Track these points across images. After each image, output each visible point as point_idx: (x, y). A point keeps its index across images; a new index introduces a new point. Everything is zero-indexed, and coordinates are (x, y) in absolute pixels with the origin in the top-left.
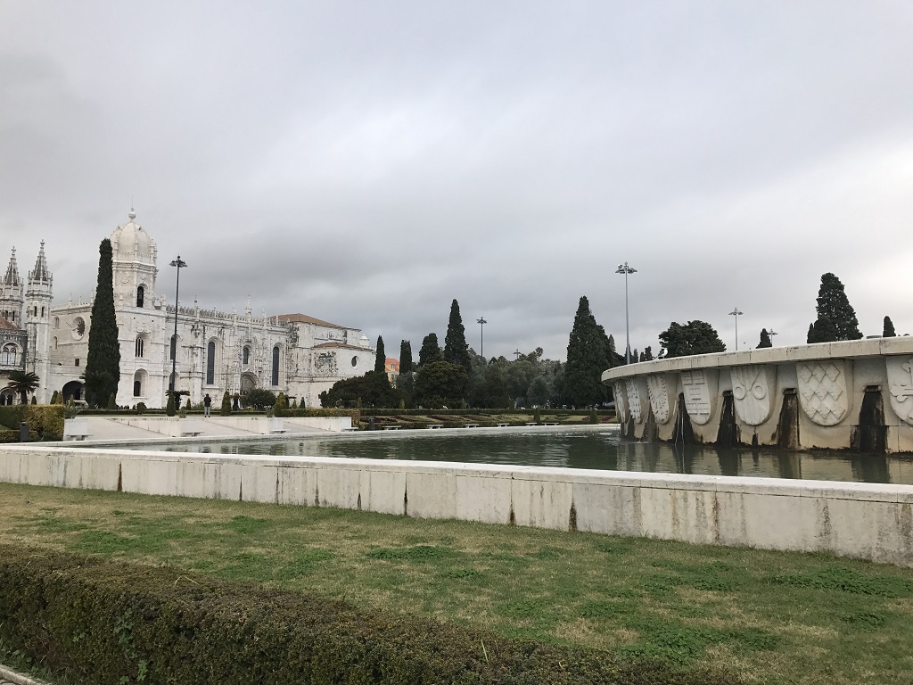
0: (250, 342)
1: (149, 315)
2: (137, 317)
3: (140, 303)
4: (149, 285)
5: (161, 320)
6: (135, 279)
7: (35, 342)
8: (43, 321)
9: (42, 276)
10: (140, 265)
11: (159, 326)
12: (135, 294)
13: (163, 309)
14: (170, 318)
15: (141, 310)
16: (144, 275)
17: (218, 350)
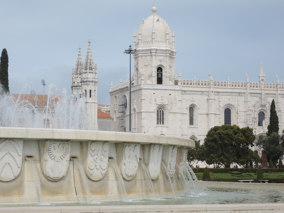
1: (166, 90)
2: (157, 92)
3: (160, 81)
4: (166, 65)
5: (177, 93)
6: (153, 62)
9: (88, 67)
10: (156, 50)
11: (175, 99)
12: (155, 74)
13: (179, 83)
14: (187, 91)
15: (160, 86)
16: (161, 58)
17: (233, 115)
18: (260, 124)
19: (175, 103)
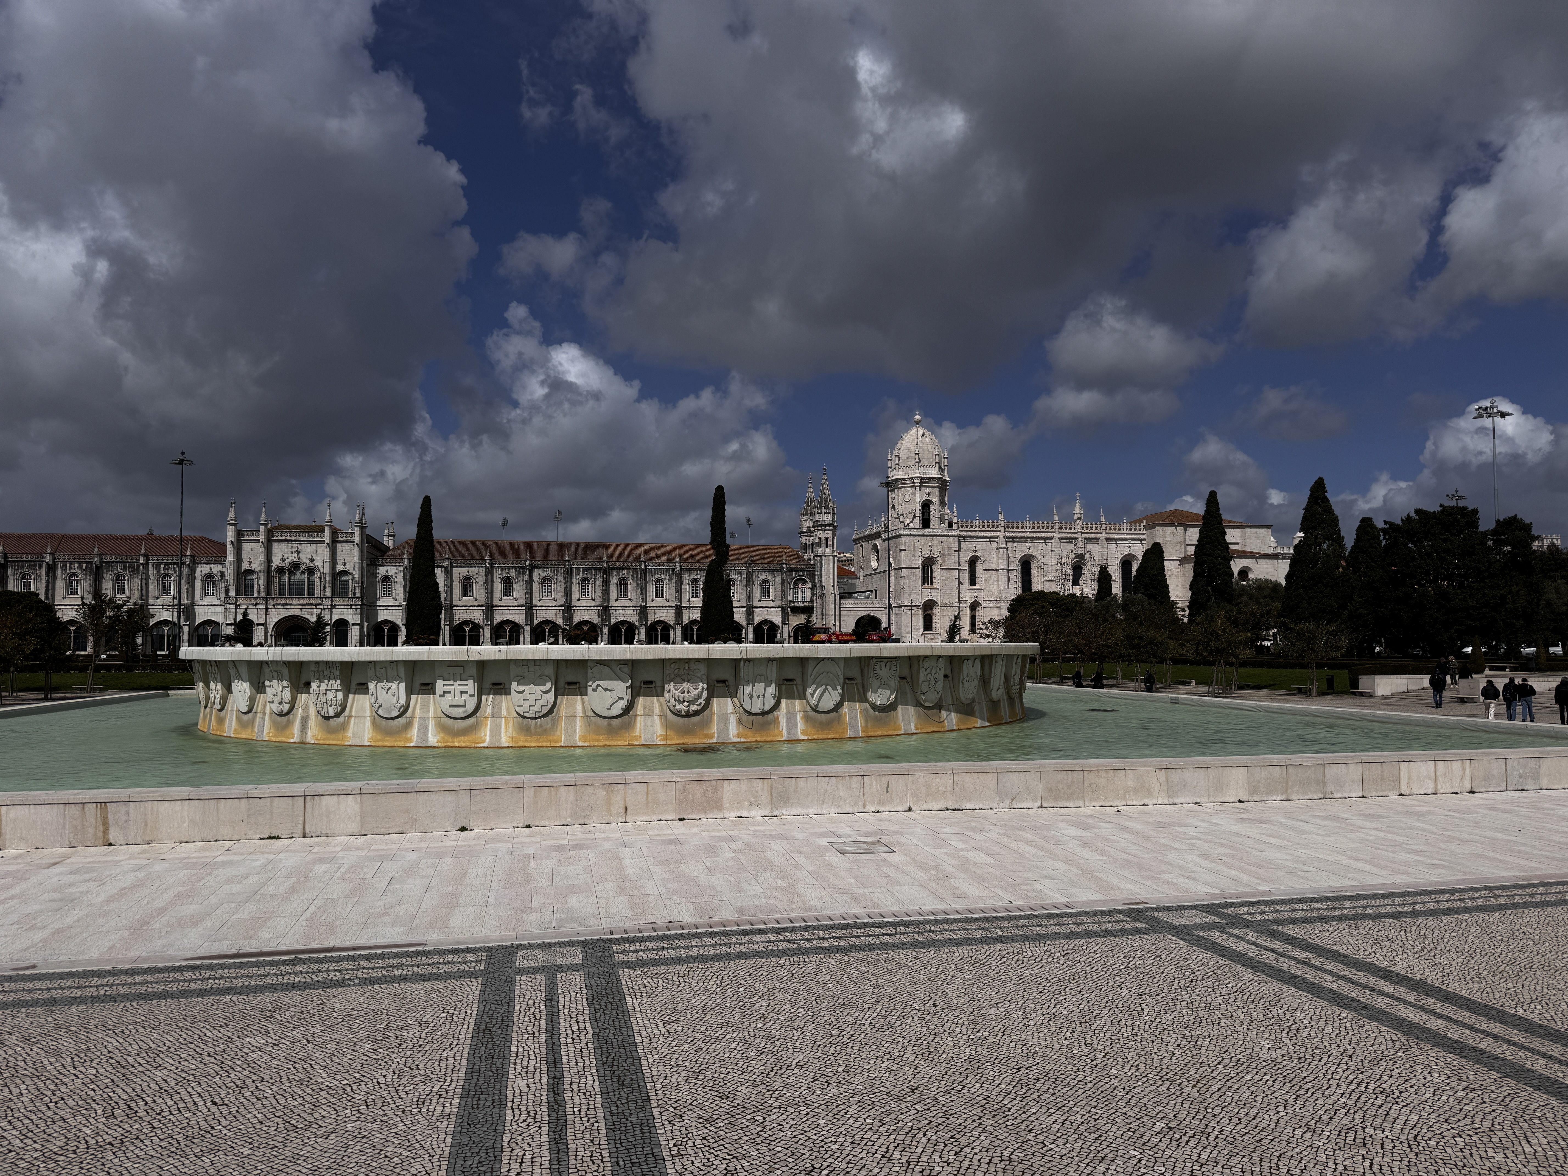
1: (936, 536)
2: (922, 539)
3: (926, 523)
5: (951, 540)
6: (917, 495)
7: (821, 575)
8: (828, 552)
9: (823, 505)
10: (922, 478)
11: (949, 549)
12: (919, 513)
13: (955, 526)
14: (966, 537)
15: (927, 532)
16: (928, 490)
17: (1035, 571)
18: (1076, 583)
19: (949, 554)
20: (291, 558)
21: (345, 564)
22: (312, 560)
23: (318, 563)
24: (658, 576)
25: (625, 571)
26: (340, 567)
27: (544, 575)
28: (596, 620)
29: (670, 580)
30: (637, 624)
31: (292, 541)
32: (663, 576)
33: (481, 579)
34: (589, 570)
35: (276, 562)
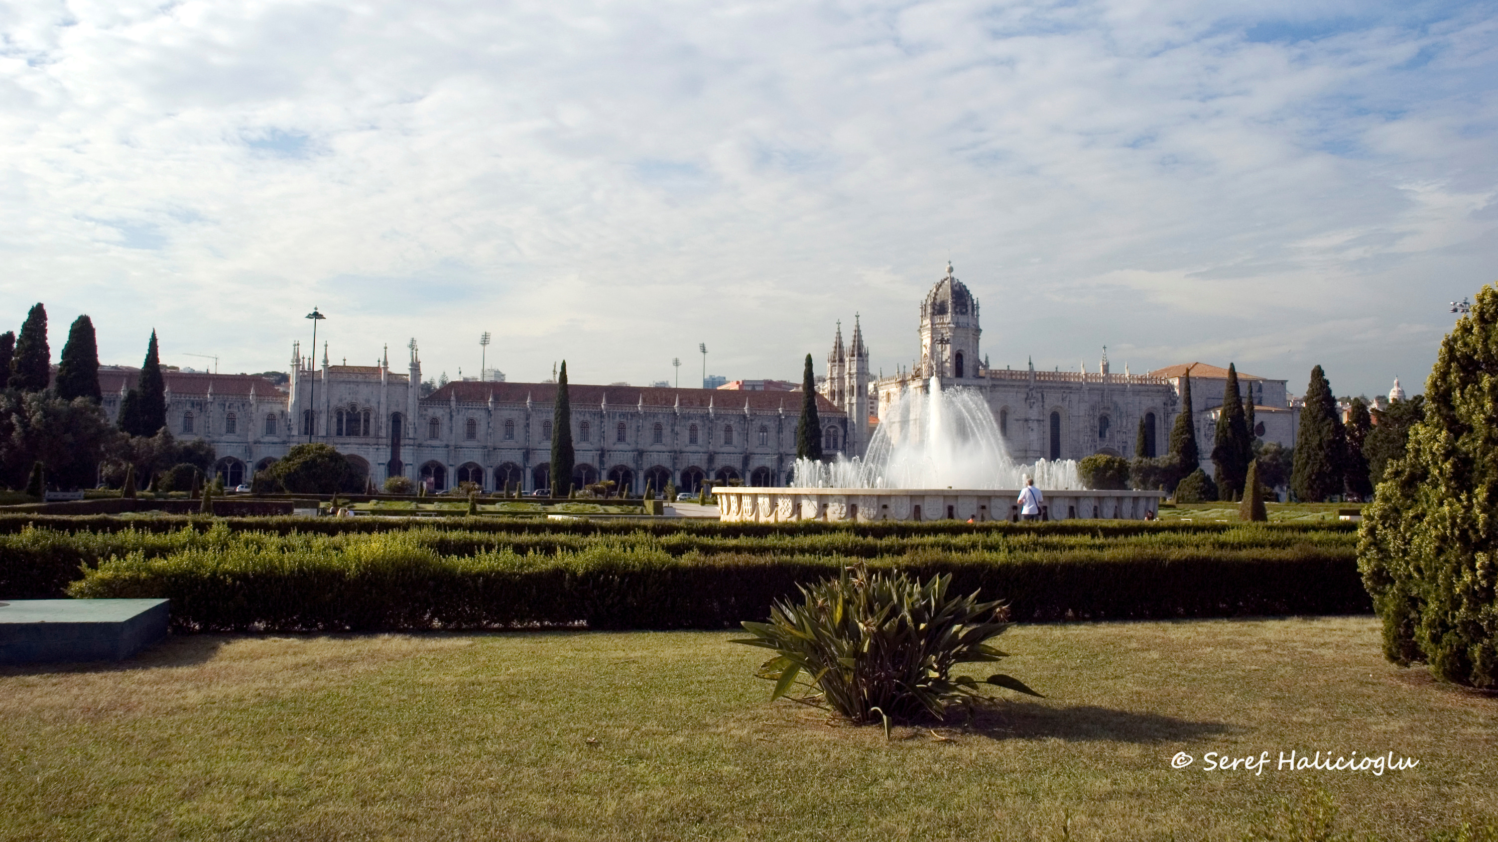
0: (1109, 408)
1: (969, 385)
3: (960, 373)
4: (968, 350)
5: (984, 390)
7: (854, 422)
9: (857, 353)
12: (953, 363)
14: (998, 386)
15: (961, 381)
17: (1063, 424)
18: (1102, 435)
20: (349, 399)
21: (398, 406)
22: (368, 401)
23: (374, 404)
24: (691, 422)
25: (660, 416)
26: (394, 409)
27: (581, 418)
28: (631, 465)
29: (704, 426)
30: (671, 469)
31: (350, 382)
32: (697, 422)
33: (522, 422)
34: (623, 415)
35: (334, 403)
